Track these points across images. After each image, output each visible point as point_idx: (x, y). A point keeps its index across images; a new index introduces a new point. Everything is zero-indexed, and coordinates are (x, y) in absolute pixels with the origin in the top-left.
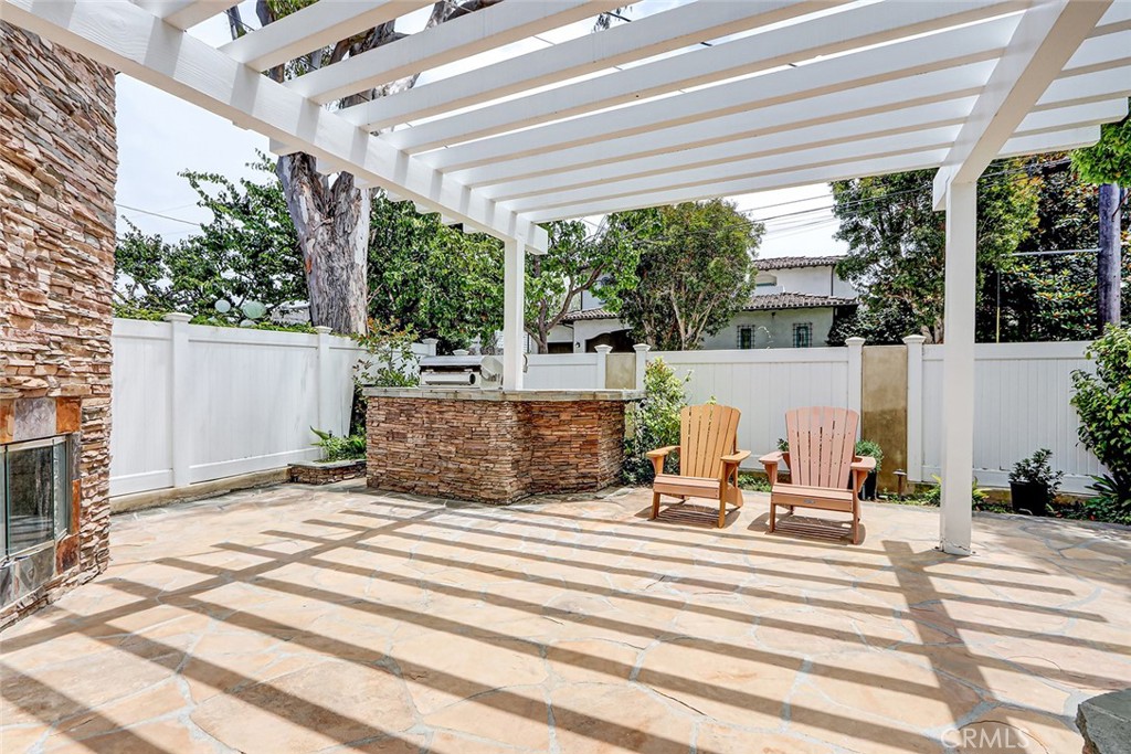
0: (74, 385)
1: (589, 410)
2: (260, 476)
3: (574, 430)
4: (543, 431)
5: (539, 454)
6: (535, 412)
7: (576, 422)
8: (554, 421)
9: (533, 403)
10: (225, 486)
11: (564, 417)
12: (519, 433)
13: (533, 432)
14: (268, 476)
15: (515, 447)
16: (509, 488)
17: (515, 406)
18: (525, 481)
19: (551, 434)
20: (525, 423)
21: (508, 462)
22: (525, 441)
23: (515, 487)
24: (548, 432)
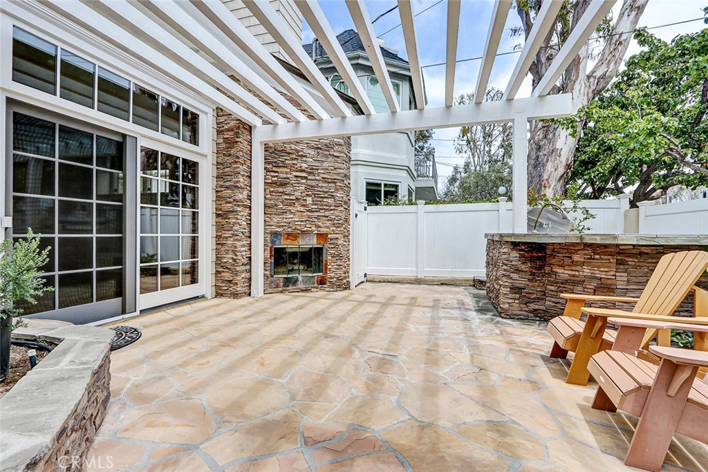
0: (324, 230)
1: (605, 253)
2: (457, 280)
3: (587, 271)
4: (556, 269)
5: (552, 288)
6: (549, 252)
7: (589, 264)
8: (567, 261)
9: (548, 244)
11: (576, 258)
12: (523, 267)
13: (547, 269)
14: (462, 280)
15: (515, 276)
16: (506, 306)
17: (515, 245)
18: (532, 306)
19: (564, 273)
20: (532, 260)
21: (506, 286)
22: (533, 274)
23: (516, 307)
24: (560, 271)
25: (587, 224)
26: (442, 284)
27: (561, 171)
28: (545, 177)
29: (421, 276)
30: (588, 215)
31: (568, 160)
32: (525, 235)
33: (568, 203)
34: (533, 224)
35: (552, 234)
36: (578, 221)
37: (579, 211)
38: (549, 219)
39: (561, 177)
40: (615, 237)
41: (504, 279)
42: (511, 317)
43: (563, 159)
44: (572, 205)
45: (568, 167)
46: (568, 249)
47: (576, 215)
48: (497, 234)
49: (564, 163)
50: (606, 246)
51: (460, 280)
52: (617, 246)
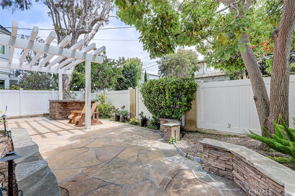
1: (78, 104)
3: (75, 107)
4: (69, 107)
6: (67, 104)
8: (71, 105)
9: (67, 102)
10: (30, 116)
11: (73, 105)
12: (62, 108)
13: (67, 108)
14: (39, 115)
15: (60, 110)
16: (58, 117)
17: (60, 103)
18: (64, 116)
19: (71, 108)
20: (64, 106)
21: (58, 113)
22: (64, 109)
23: (60, 117)
24: (70, 108)
25: (75, 97)
26: (31, 117)
27: (69, 83)
28: (65, 84)
29: (22, 115)
30: (76, 95)
31: (71, 80)
32: (62, 100)
33: (71, 92)
34: (64, 98)
35: (68, 100)
36: (73, 96)
37: (74, 94)
38: (67, 96)
39: (69, 84)
40: (80, 100)
41: (57, 111)
42: (59, 120)
43: (70, 79)
44: (72, 92)
45: (71, 82)
46: (71, 103)
47: (73, 95)
48: (55, 100)
49: (70, 81)
50: (78, 102)
51: (38, 115)
52: (80, 102)
